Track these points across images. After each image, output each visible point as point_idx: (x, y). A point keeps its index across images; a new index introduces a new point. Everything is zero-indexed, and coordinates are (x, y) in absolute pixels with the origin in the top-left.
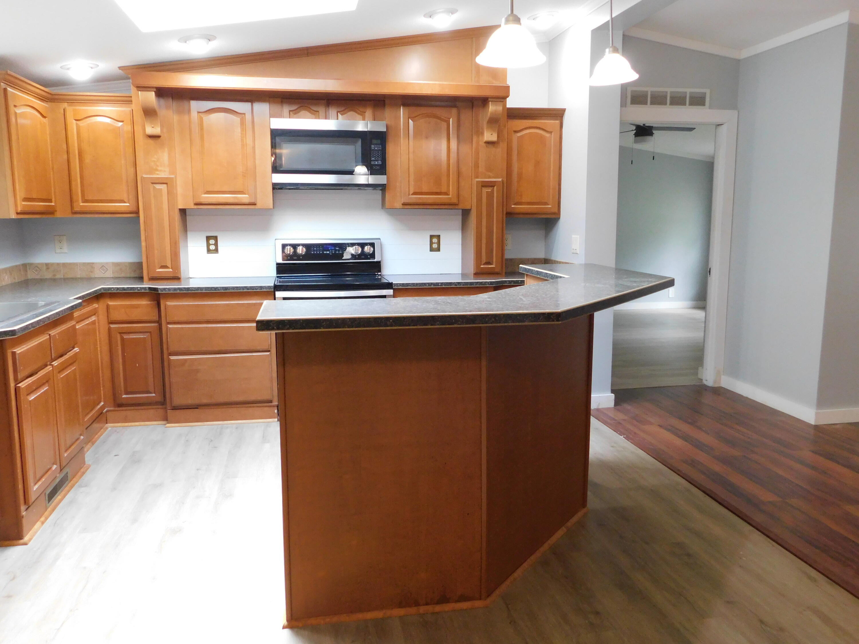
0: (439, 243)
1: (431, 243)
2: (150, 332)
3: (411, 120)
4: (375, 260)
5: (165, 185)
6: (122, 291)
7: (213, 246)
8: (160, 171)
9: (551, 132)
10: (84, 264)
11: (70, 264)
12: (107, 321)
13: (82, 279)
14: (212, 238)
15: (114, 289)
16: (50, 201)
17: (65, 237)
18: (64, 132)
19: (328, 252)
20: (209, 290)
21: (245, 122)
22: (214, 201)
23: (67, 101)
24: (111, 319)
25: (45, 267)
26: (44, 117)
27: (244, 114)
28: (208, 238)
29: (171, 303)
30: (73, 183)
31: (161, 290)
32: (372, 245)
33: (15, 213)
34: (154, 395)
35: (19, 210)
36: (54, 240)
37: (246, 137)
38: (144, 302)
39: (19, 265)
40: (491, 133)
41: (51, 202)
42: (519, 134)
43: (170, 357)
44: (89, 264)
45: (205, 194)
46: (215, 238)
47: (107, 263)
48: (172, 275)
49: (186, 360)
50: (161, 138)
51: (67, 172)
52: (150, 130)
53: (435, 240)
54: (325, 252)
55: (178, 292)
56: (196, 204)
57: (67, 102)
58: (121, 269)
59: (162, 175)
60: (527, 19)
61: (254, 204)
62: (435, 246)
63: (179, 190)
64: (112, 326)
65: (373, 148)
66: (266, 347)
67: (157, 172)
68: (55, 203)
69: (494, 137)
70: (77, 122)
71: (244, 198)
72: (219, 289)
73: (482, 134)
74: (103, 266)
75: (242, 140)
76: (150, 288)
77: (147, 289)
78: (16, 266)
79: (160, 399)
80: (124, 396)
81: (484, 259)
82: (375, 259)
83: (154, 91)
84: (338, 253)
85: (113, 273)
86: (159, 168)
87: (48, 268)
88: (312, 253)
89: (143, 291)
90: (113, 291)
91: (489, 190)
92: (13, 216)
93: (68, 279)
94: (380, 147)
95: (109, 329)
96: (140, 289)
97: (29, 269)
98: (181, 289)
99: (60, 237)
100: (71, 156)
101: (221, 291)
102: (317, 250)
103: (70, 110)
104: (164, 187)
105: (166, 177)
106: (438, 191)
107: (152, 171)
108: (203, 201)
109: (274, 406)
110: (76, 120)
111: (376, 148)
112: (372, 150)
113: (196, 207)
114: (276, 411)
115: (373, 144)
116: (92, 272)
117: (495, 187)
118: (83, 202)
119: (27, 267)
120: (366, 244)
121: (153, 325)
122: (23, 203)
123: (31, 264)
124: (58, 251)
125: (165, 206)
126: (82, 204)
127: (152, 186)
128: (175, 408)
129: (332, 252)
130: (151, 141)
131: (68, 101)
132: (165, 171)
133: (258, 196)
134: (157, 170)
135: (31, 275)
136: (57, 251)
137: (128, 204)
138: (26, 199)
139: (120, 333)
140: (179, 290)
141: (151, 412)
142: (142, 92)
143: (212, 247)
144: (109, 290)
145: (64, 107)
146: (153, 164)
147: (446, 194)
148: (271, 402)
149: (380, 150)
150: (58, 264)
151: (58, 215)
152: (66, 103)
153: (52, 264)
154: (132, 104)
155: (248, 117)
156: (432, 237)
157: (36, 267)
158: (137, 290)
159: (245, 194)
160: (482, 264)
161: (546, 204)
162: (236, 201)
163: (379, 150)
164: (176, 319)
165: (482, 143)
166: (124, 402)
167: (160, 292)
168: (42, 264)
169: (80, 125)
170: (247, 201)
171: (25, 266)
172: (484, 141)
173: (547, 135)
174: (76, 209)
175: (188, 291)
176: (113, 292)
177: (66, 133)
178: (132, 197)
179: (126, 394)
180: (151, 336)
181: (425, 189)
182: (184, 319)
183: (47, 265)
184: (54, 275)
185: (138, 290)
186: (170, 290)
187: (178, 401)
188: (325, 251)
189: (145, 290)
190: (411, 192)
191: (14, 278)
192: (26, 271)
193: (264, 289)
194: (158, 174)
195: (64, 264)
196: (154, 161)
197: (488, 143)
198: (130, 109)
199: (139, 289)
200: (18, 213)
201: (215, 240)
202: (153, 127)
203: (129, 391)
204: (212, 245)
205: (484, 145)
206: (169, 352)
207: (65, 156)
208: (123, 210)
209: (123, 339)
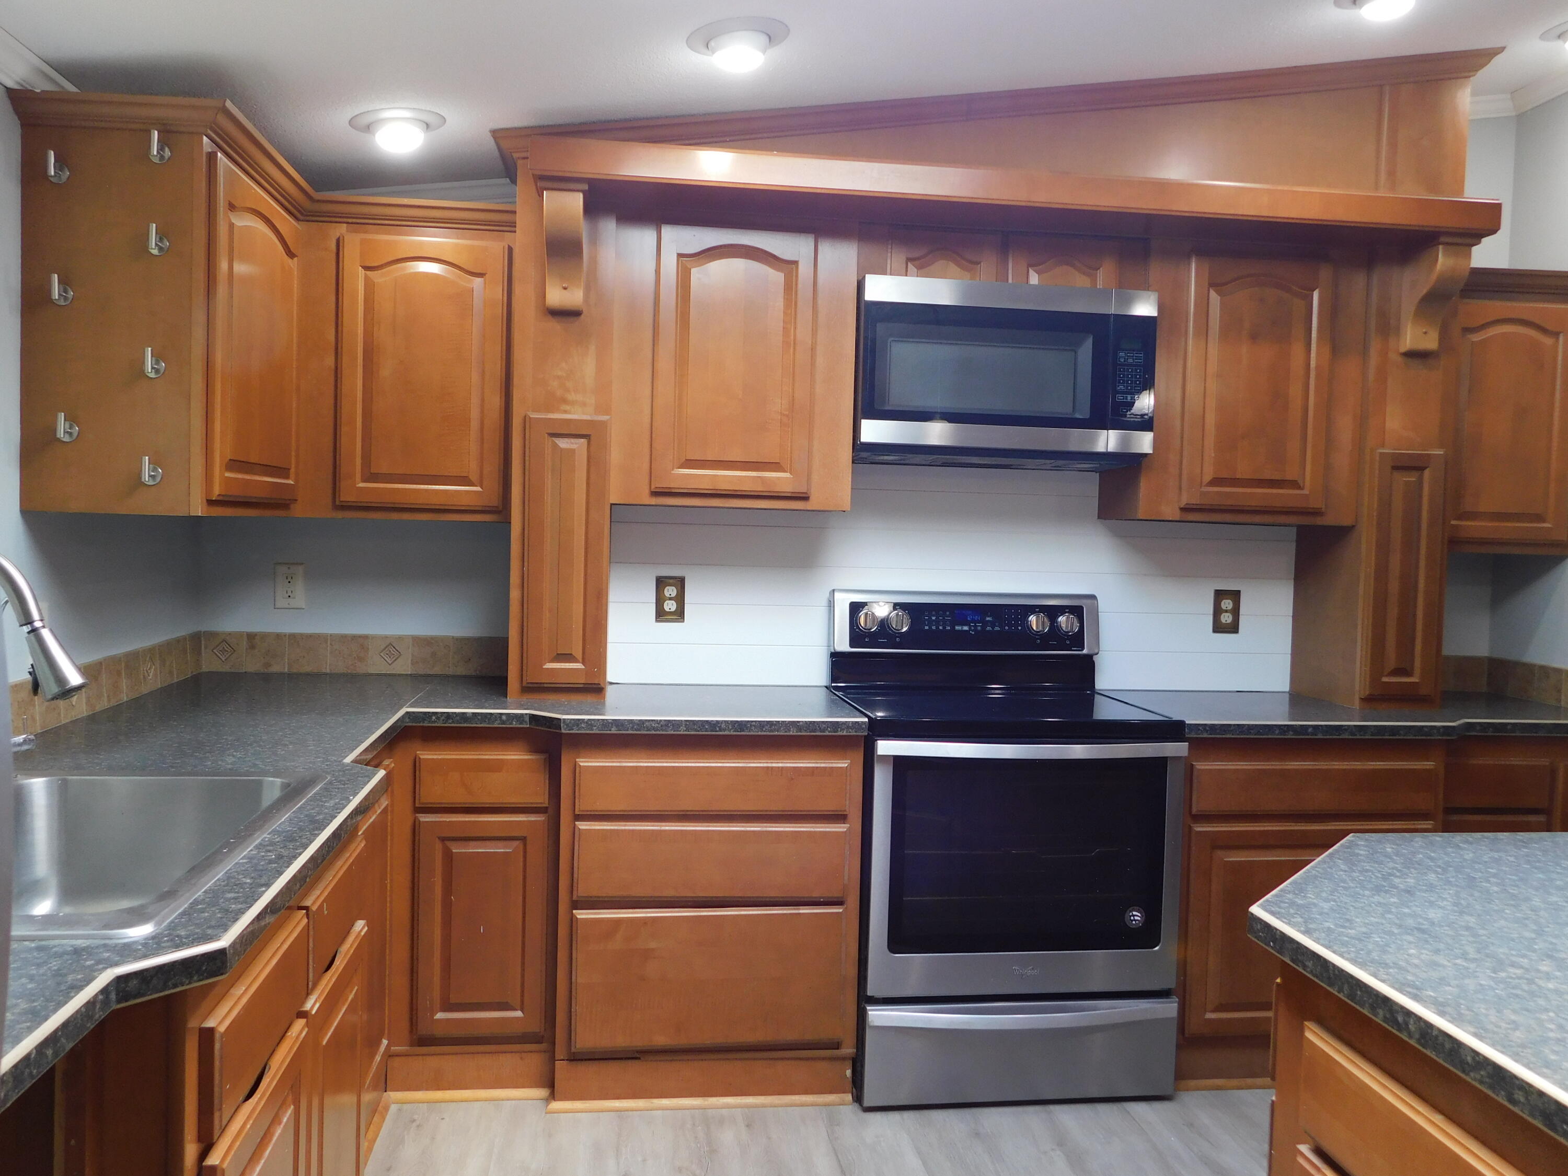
0: (1236, 612)
1: (1217, 611)
2: (523, 839)
3: (1217, 292)
4: (1085, 651)
5: (583, 441)
6: (458, 722)
7: (673, 602)
8: (573, 403)
9: (1556, 335)
10: (343, 638)
11: (310, 637)
12: (410, 803)
13: (333, 677)
14: (671, 581)
15: (438, 718)
16: (283, 472)
17: (300, 569)
18: (333, 298)
19: (966, 628)
20: (696, 730)
21: (796, 284)
22: (705, 486)
23: (345, 220)
24: (423, 800)
25: (245, 643)
26: (291, 254)
27: (795, 263)
28: (661, 583)
29: (587, 762)
30: (344, 429)
31: (567, 725)
32: (1077, 611)
33: (205, 501)
34: (519, 1014)
35: (217, 491)
36: (274, 573)
37: (795, 323)
38: (515, 755)
39: (184, 638)
40: (1424, 330)
41: (288, 478)
42: (1476, 337)
43: (574, 911)
44: (354, 638)
45: (682, 466)
46: (680, 583)
47: (400, 638)
48: (582, 680)
49: (619, 921)
50: (582, 316)
51: (332, 401)
52: (556, 296)
53: (1227, 604)
54: (957, 628)
55: (614, 731)
56: (655, 494)
57: (348, 223)
58: (434, 654)
59: (576, 414)
60: (1540, 38)
61: (805, 498)
62: (1226, 618)
63: (615, 456)
64: (425, 818)
65: (1122, 360)
66: (835, 894)
67: (568, 408)
68: (296, 481)
69: (1430, 342)
70: (368, 273)
71: (780, 480)
72: (723, 726)
73: (1398, 331)
74: (391, 644)
75: (785, 330)
76: (533, 717)
77: (527, 719)
78: (178, 640)
79: (536, 1026)
80: (439, 1016)
81: (1391, 660)
82: (1083, 649)
83: (584, 192)
84: (989, 631)
85: (412, 664)
86: (571, 397)
87: (252, 647)
88: (927, 628)
89: (515, 724)
90: (435, 722)
91: (1412, 478)
92: (198, 509)
93: (299, 675)
94: (1138, 358)
95: (415, 828)
96: (508, 720)
97: (206, 648)
98: (622, 725)
99: (289, 568)
100: (345, 360)
101: (727, 733)
102: (937, 622)
103: (353, 243)
104: (578, 445)
105: (588, 418)
106: (1277, 476)
107: (553, 402)
108: (675, 485)
109: (843, 1059)
110: (367, 268)
111: (1130, 361)
112: (1120, 365)
113: (654, 501)
114: (849, 1073)
115: (1123, 350)
116: (361, 659)
117: (1427, 473)
118: (364, 481)
119: (201, 641)
120: (1061, 610)
121: (532, 818)
122: (227, 474)
123: (212, 635)
124: (281, 602)
125: (580, 495)
126: (361, 485)
127: (548, 442)
128: (575, 1058)
129: (975, 626)
130: (555, 325)
131: (350, 220)
132: (584, 404)
133: (815, 477)
134: (564, 401)
135: (210, 663)
136: (278, 605)
137: (478, 489)
138: (234, 464)
139: (443, 839)
140: (617, 726)
141: (508, 1061)
142: (550, 192)
143: (670, 606)
144: (424, 720)
145: (338, 234)
146: (555, 383)
147: (1295, 484)
148: (837, 1046)
149: (1140, 366)
150: (278, 636)
151: (298, 511)
152: (345, 225)
153: (264, 636)
154: (515, 232)
155: (804, 270)
156: (1220, 595)
157: (225, 643)
158: (498, 722)
159: (784, 471)
160: (1385, 674)
161: (1540, 518)
162: (759, 488)
163: (1135, 366)
164: (601, 806)
165: (1394, 357)
166: (439, 1032)
167: (563, 731)
168: (239, 635)
169: (376, 281)
170: (787, 489)
171: (196, 638)
172: (1403, 349)
173: (1548, 341)
174: (346, 496)
175: (639, 730)
176: (436, 725)
177: (337, 299)
178: (492, 467)
179: (444, 1010)
180: (525, 852)
181: (1243, 470)
182: (620, 806)
183: (251, 637)
184: (268, 665)
185: (503, 722)
186: (591, 725)
187: (585, 1039)
188: (958, 625)
189: (521, 723)
190: (1207, 478)
191: (171, 673)
192: (199, 653)
193: (842, 730)
194: (566, 412)
195: (293, 637)
196: (559, 377)
197: (1413, 355)
198: (505, 244)
199: (504, 718)
200: (211, 502)
201: (679, 588)
202: (565, 288)
203: (452, 1001)
204: (670, 599)
205: (1400, 359)
206: (575, 898)
207: (330, 361)
208: (465, 502)
209: (448, 856)
